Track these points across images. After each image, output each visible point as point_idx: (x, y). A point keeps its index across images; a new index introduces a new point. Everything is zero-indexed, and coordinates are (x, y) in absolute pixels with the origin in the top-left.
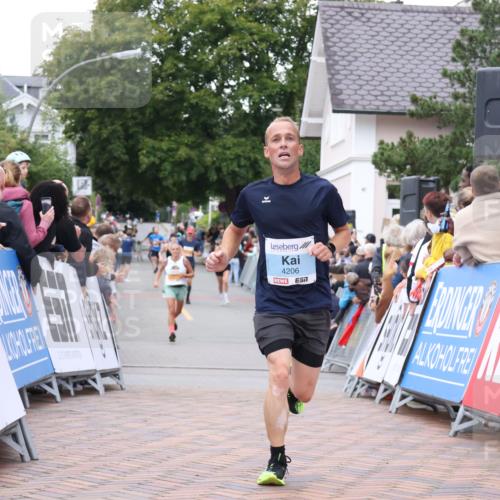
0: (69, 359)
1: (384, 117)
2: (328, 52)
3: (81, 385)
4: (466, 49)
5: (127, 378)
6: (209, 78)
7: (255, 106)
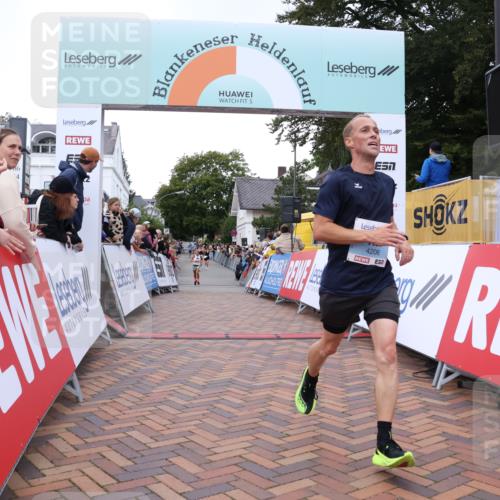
0: (163, 282)
1: (255, 211)
2: (238, 192)
3: (166, 290)
4: (278, 191)
5: (180, 288)
6: (204, 199)
7: (218, 207)
